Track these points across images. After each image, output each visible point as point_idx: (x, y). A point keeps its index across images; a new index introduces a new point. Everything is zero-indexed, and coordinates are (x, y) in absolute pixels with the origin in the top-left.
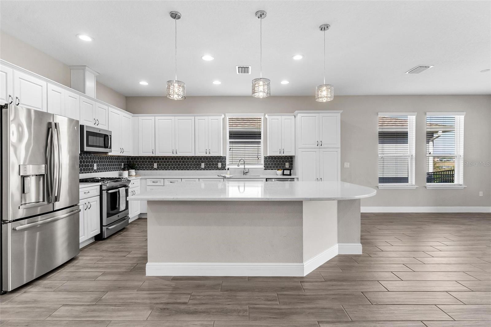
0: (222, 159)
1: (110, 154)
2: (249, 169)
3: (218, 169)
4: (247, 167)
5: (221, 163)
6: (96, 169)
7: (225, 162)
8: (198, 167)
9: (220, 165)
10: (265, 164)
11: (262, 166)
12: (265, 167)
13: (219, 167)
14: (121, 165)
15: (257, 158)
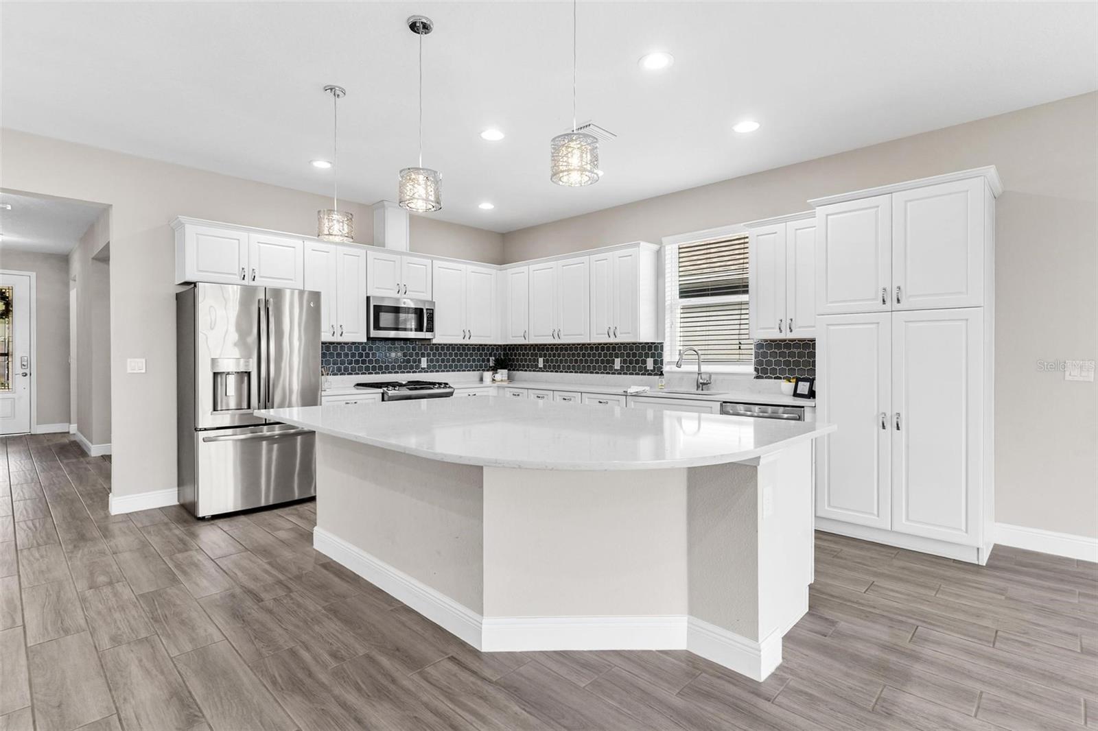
0: (654, 349)
1: (434, 341)
2: (710, 375)
3: (646, 372)
4: (706, 368)
5: (652, 359)
6: (426, 366)
7: (661, 355)
8: (607, 369)
9: (650, 363)
10: (758, 363)
11: (750, 369)
12: (756, 370)
13: (648, 368)
14: (488, 360)
15: (737, 347)
